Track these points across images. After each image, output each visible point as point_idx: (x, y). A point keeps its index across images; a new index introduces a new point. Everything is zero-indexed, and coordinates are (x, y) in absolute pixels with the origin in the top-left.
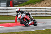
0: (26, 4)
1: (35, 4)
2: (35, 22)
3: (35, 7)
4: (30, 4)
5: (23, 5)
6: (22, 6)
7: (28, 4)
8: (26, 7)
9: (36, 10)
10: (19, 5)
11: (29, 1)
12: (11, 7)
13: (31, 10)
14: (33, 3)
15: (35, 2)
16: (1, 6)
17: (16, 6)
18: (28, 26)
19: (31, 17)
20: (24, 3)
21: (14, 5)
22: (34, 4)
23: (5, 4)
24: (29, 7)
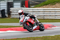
0: (45, 5)
1: (55, 4)
2: (41, 27)
3: (54, 8)
4: (48, 4)
5: (40, 5)
6: (39, 7)
7: (46, 5)
8: (44, 8)
9: (56, 12)
10: (35, 6)
11: (47, 1)
12: (26, 7)
13: (50, 12)
14: (52, 3)
15: (55, 2)
16: (14, 7)
17: (32, 7)
18: (32, 32)
19: (36, 21)
20: (42, 3)
21: (30, 6)
22: (53, 5)
23: (19, 4)
24: (48, 8)
